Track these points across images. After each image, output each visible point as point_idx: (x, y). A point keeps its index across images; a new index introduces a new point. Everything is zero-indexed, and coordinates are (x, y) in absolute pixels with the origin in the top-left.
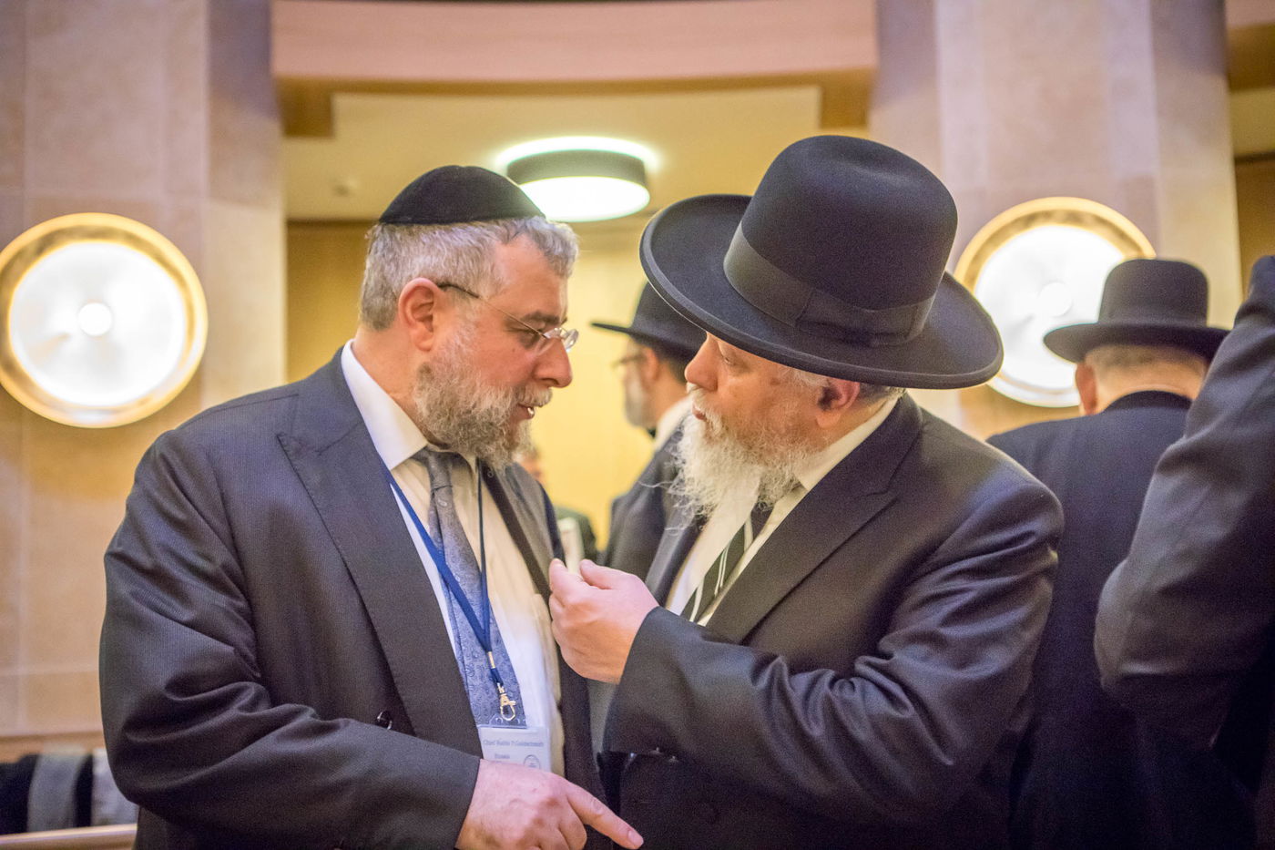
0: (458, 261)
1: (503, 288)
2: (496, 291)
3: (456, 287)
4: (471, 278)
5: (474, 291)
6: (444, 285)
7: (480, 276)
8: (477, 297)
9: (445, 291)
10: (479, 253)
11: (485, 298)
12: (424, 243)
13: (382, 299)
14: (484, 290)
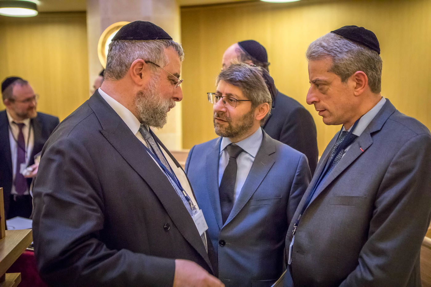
0: (152, 53)
1: (167, 64)
2: (165, 65)
3: (152, 63)
4: (157, 60)
5: (158, 64)
6: (147, 62)
7: (160, 59)
8: (159, 66)
9: (147, 64)
10: (159, 51)
11: (162, 67)
12: (138, 46)
13: (120, 67)
14: (161, 64)
